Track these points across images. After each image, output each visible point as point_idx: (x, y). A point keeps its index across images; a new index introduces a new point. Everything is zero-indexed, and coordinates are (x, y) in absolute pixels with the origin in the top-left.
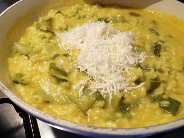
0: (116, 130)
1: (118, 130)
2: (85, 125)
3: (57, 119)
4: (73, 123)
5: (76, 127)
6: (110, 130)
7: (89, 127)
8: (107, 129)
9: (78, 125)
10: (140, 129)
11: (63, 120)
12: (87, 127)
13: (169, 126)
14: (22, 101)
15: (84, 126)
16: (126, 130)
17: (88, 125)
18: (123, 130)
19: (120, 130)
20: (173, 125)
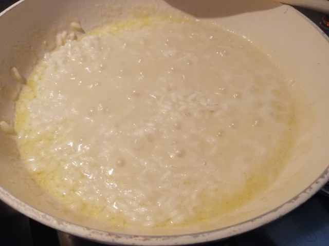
0: (149, 240)
1: (152, 239)
2: (103, 233)
3: (63, 224)
4: (86, 229)
5: (90, 235)
6: (140, 240)
7: (110, 234)
8: (136, 238)
9: (93, 232)
10: (185, 237)
11: (72, 225)
12: (107, 235)
13: (230, 233)
14: (11, 196)
15: (101, 234)
16: (163, 240)
17: (107, 232)
18: (159, 239)
19: (155, 239)
20: (234, 231)
